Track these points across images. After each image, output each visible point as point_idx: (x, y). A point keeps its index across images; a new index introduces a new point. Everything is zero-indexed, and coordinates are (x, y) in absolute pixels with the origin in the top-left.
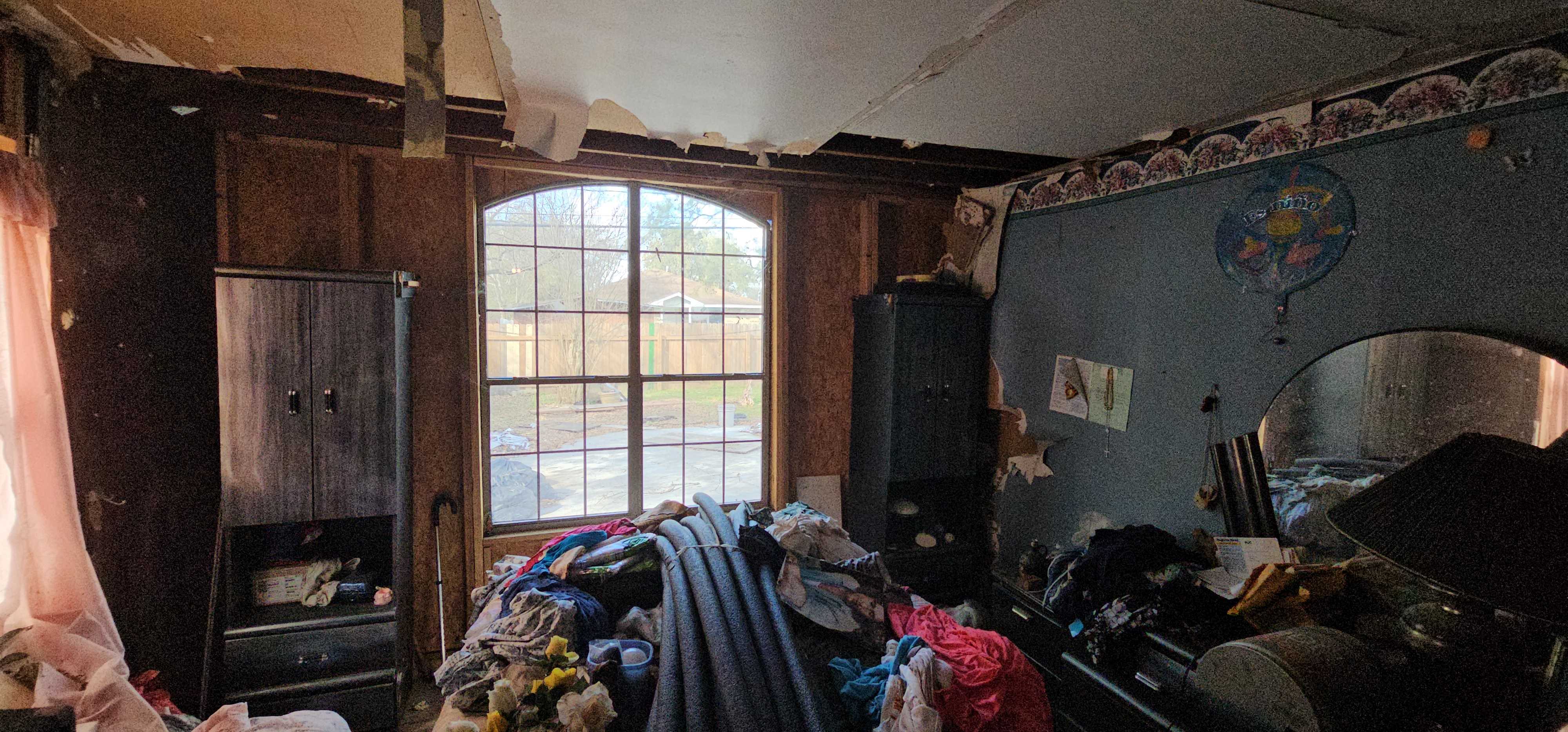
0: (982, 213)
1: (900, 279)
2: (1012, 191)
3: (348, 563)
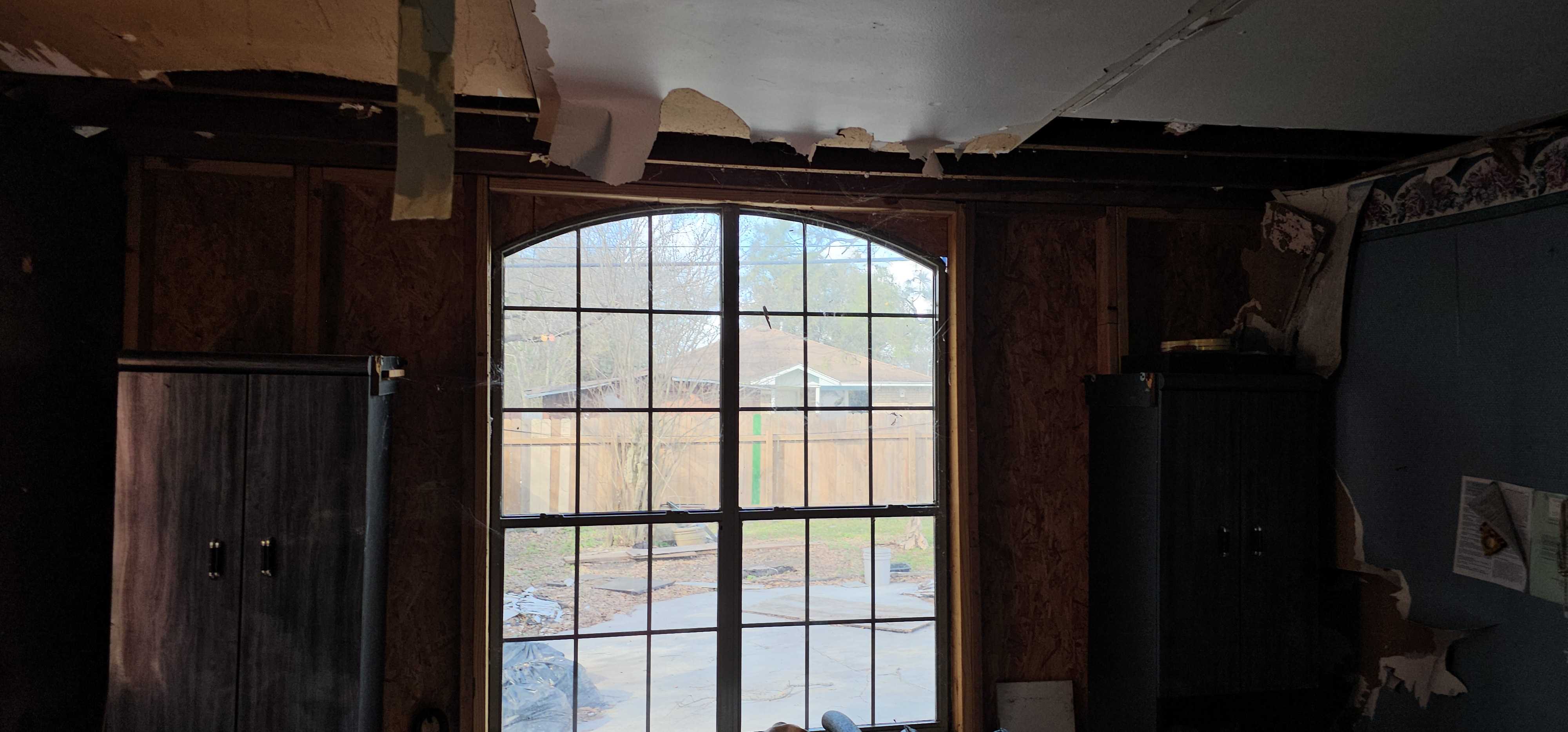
0: (1311, 232)
1: (1168, 346)
2: (1364, 192)
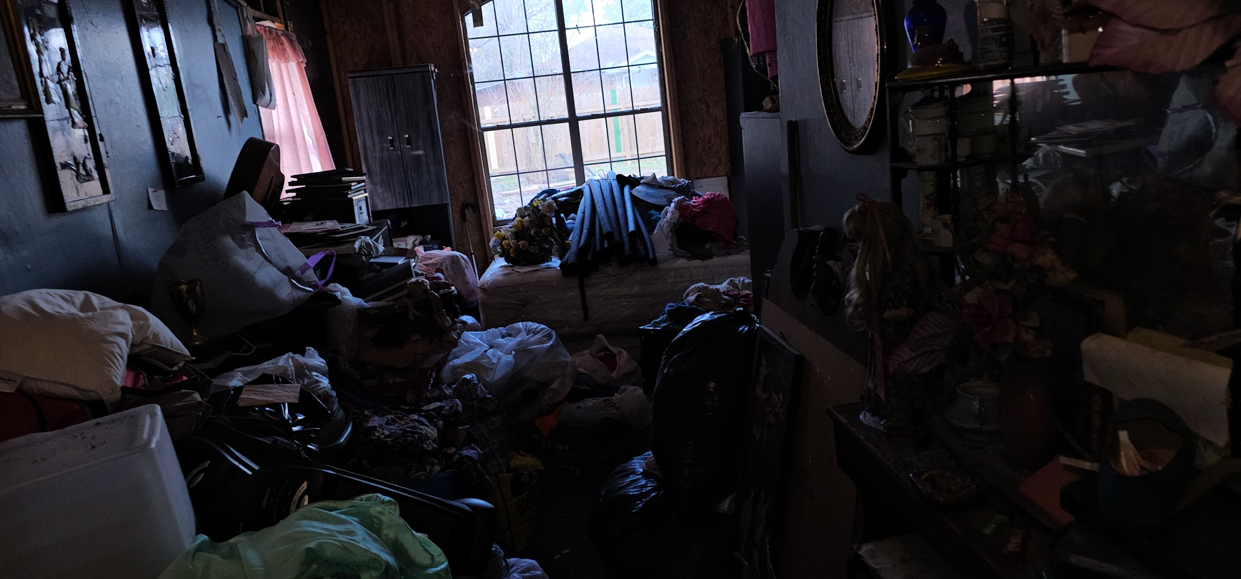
3: (425, 237)
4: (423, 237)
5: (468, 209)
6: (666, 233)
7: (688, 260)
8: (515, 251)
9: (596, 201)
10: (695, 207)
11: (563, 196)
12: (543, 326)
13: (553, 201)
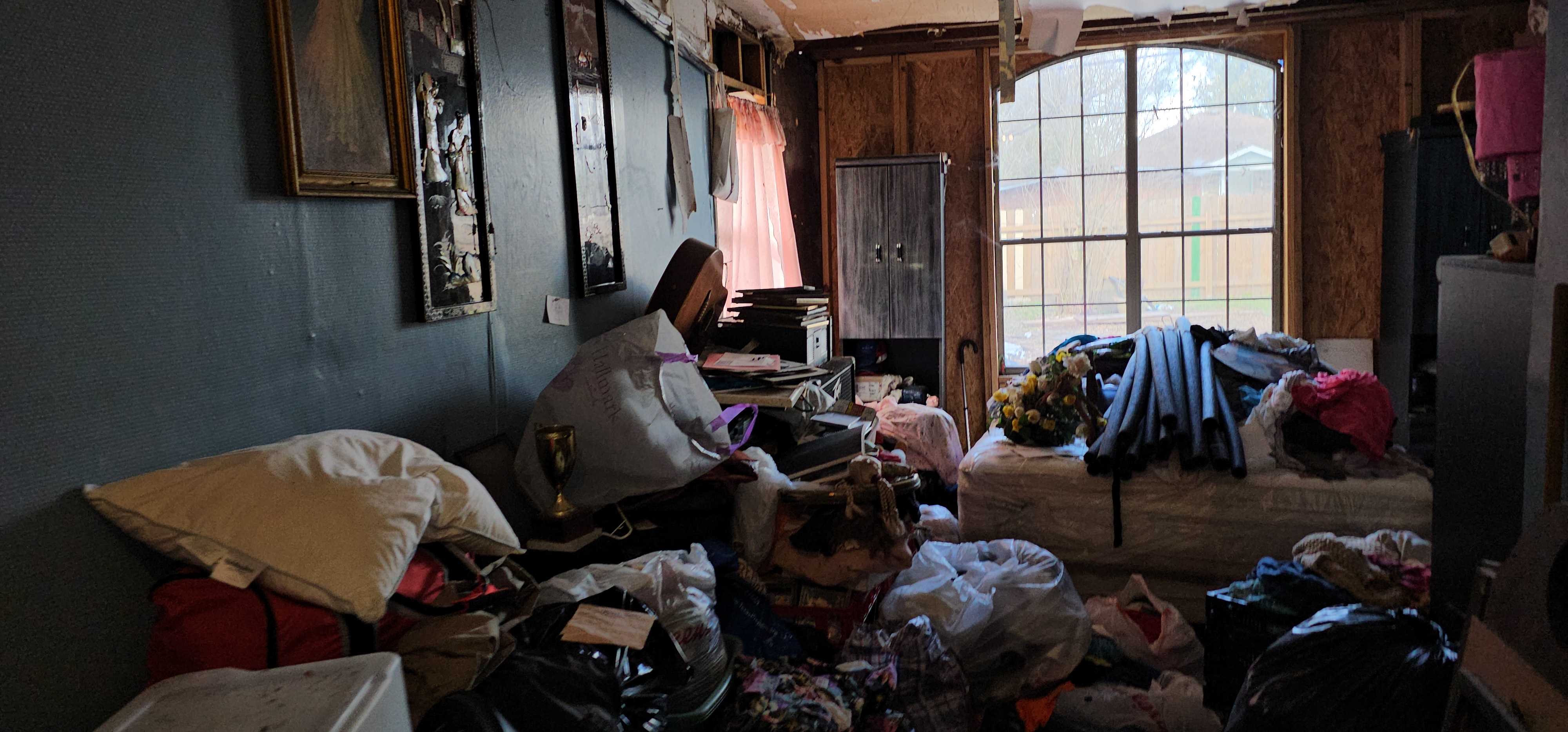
3: (906, 379)
4: (903, 379)
5: (968, 346)
6: (1266, 425)
7: (1301, 476)
8: (1020, 423)
9: (1154, 363)
10: (1321, 391)
11: (1104, 347)
12: (1045, 553)
13: (1087, 357)
